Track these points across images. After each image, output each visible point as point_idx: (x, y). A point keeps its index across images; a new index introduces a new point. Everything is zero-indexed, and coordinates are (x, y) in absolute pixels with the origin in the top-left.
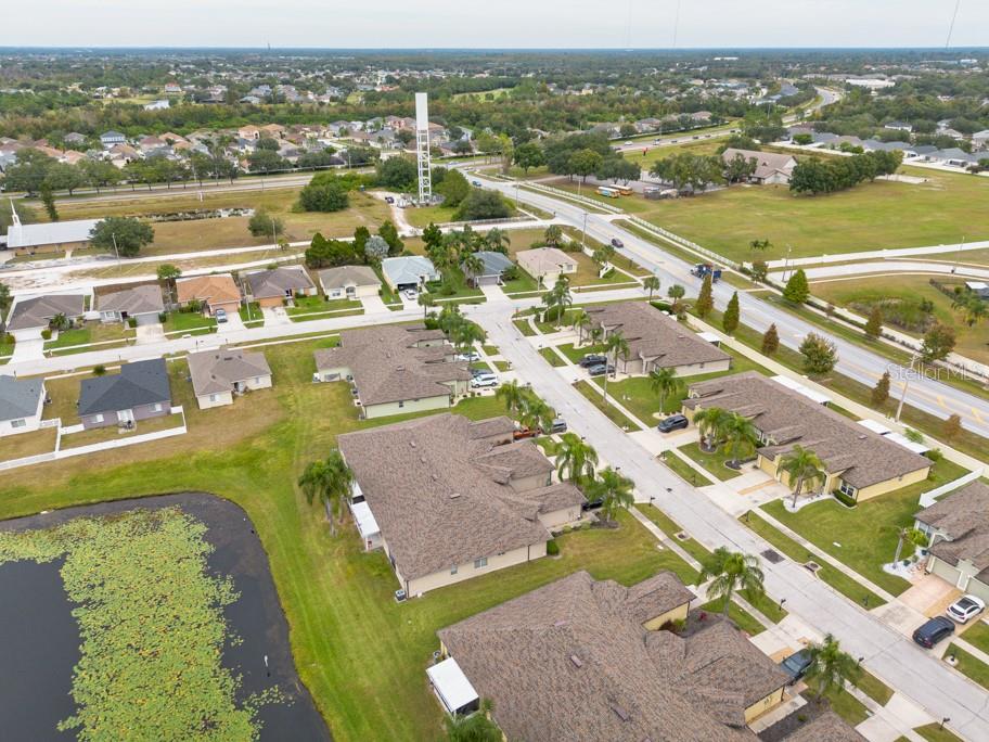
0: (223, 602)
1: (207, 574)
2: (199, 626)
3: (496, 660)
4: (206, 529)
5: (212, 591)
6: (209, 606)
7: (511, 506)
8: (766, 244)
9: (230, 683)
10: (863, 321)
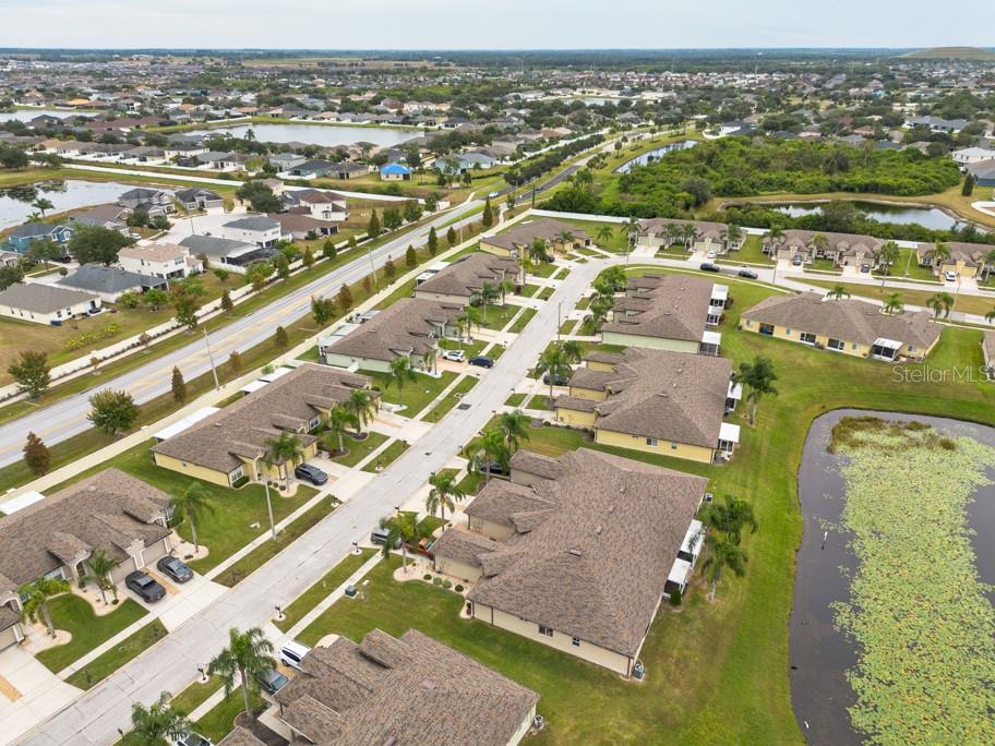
0: (849, 608)
1: (860, 646)
2: (876, 599)
4: (851, 711)
5: (857, 624)
6: (863, 611)
9: (856, 547)
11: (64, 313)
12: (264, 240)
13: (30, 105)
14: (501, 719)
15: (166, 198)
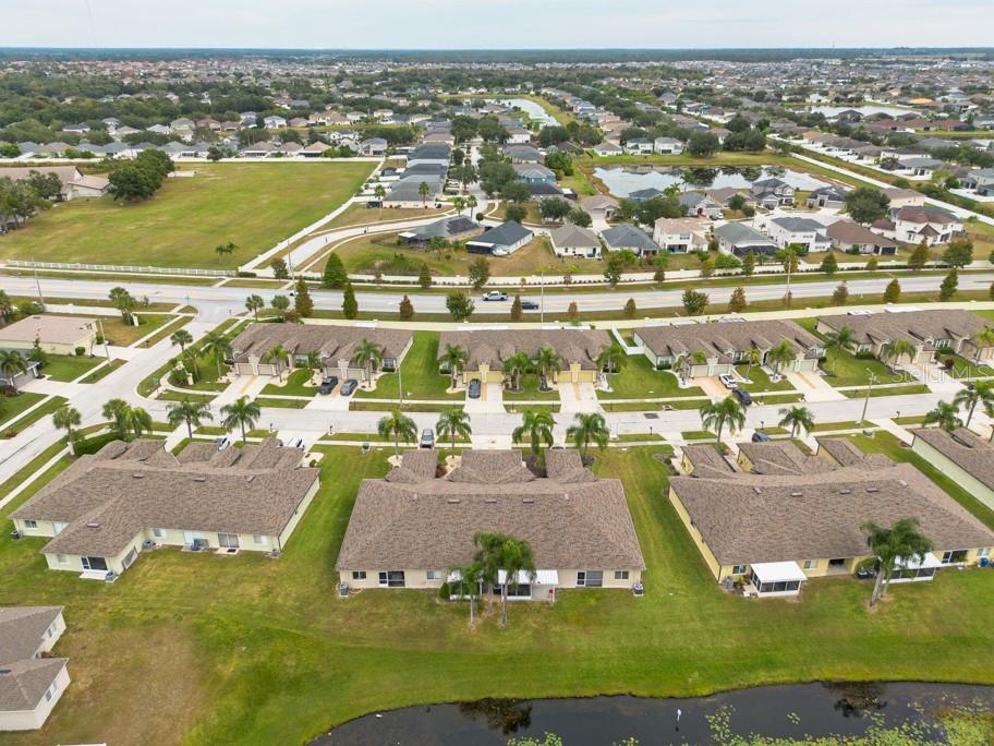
3: (770, 538)
7: (577, 482)
8: (231, 246)
10: (416, 279)
11: (570, 251)
12: (791, 241)
13: (878, 101)
14: (248, 522)
15: (789, 190)
